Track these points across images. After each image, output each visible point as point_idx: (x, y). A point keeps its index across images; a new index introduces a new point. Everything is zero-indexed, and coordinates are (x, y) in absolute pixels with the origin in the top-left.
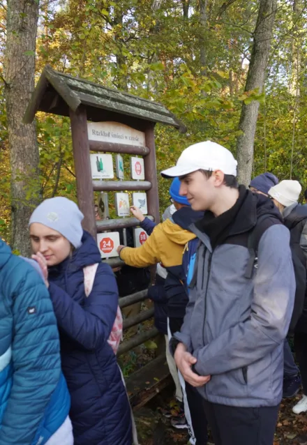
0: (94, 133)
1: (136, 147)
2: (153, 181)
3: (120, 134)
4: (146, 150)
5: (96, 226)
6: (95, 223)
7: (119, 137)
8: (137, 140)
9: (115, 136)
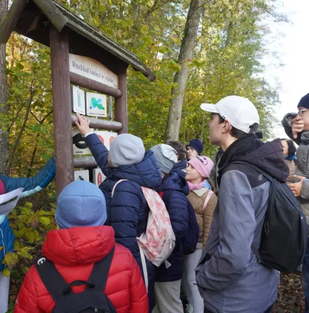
0: (74, 65)
1: (111, 87)
2: (124, 122)
3: (98, 72)
4: (119, 92)
5: (73, 162)
6: (73, 160)
7: (96, 75)
8: (112, 81)
9: (93, 73)
